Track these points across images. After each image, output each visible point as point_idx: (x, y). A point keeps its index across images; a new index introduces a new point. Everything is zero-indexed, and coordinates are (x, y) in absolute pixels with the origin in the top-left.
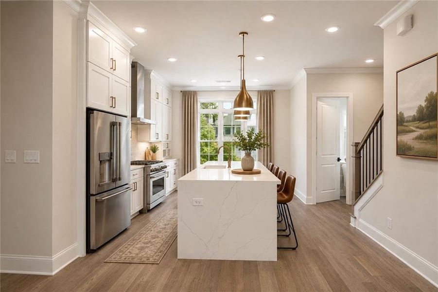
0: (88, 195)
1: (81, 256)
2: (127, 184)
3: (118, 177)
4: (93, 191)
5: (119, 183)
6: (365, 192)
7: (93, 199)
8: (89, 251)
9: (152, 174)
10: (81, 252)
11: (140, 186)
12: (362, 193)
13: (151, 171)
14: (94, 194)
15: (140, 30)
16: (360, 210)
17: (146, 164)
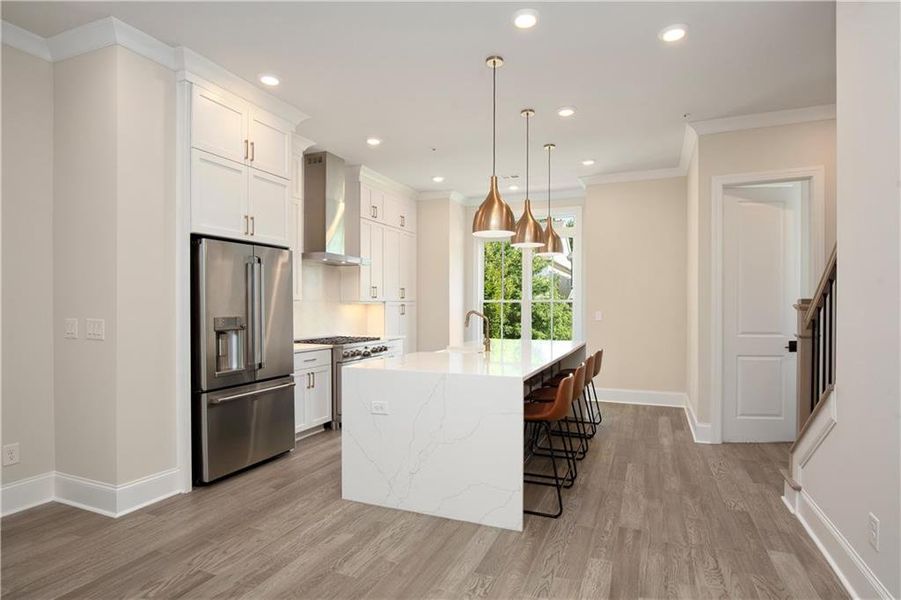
0: (196, 391)
1: (181, 492)
3: (259, 361)
4: (204, 384)
7: (205, 399)
11: (325, 381)
14: (205, 390)
15: (270, 81)
16: (804, 464)
17: (336, 343)
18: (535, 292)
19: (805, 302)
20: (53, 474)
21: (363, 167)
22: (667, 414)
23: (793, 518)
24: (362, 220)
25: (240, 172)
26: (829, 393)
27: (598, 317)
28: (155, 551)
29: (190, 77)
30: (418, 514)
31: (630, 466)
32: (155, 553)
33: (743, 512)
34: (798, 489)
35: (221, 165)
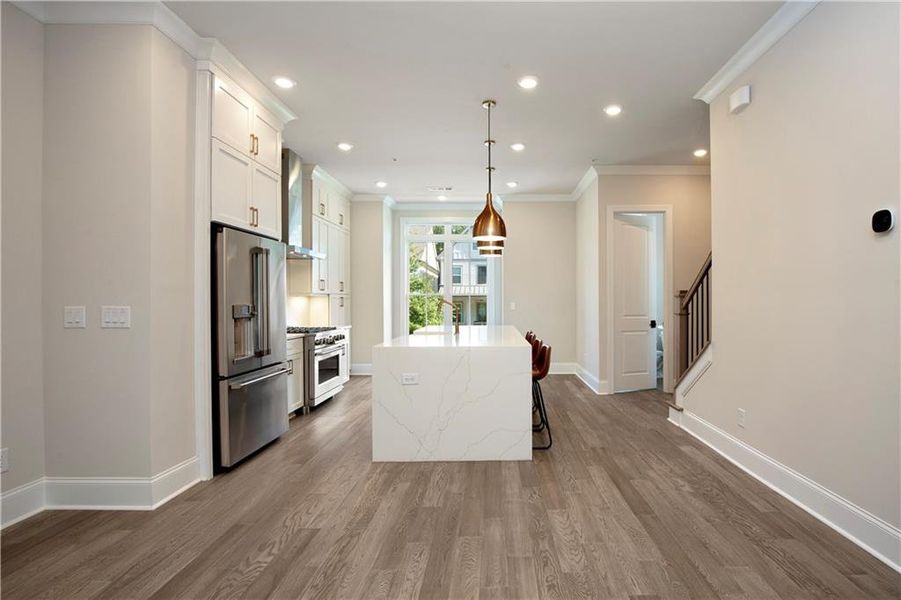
0: (216, 379)
1: (204, 479)
2: (280, 363)
3: (265, 348)
4: (223, 371)
5: (266, 360)
6: (694, 363)
7: (223, 385)
8: (219, 469)
9: (318, 349)
10: (205, 473)
11: (299, 368)
12: (690, 364)
13: (316, 344)
14: (226, 376)
15: (284, 83)
16: (685, 394)
17: (307, 332)
18: (412, 289)
19: (683, 293)
20: (44, 480)
21: (317, 166)
22: (568, 380)
23: (679, 428)
24: (314, 216)
25: (247, 164)
26: (707, 347)
27: (513, 306)
28: (236, 525)
29: (212, 68)
30: (447, 462)
31: (568, 413)
32: (237, 527)
33: (652, 430)
34: (681, 410)
35: (233, 156)
